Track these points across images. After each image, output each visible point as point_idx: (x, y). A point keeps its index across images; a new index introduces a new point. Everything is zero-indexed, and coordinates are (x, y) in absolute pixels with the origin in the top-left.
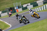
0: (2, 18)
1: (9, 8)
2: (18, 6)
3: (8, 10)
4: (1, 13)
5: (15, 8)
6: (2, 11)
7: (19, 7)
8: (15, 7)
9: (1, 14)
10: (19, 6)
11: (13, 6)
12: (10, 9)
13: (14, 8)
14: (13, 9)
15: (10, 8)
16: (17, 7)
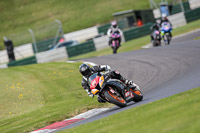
0: (99, 56)
1: (131, 10)
2: (166, 3)
3: (126, 19)
4: (96, 34)
5: (157, 14)
6: (99, 26)
7: (172, 10)
8: (155, 8)
9: (97, 37)
10: (174, 4)
11: (145, 4)
12: (135, 18)
13: (151, 11)
14: (146, 16)
15: (133, 14)
16: (163, 8)
